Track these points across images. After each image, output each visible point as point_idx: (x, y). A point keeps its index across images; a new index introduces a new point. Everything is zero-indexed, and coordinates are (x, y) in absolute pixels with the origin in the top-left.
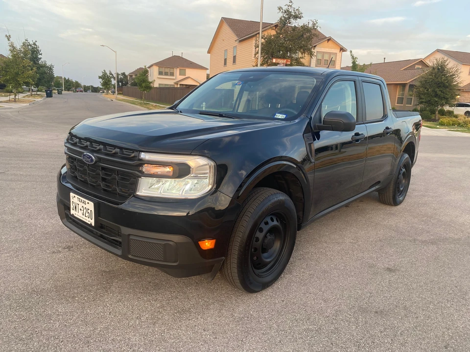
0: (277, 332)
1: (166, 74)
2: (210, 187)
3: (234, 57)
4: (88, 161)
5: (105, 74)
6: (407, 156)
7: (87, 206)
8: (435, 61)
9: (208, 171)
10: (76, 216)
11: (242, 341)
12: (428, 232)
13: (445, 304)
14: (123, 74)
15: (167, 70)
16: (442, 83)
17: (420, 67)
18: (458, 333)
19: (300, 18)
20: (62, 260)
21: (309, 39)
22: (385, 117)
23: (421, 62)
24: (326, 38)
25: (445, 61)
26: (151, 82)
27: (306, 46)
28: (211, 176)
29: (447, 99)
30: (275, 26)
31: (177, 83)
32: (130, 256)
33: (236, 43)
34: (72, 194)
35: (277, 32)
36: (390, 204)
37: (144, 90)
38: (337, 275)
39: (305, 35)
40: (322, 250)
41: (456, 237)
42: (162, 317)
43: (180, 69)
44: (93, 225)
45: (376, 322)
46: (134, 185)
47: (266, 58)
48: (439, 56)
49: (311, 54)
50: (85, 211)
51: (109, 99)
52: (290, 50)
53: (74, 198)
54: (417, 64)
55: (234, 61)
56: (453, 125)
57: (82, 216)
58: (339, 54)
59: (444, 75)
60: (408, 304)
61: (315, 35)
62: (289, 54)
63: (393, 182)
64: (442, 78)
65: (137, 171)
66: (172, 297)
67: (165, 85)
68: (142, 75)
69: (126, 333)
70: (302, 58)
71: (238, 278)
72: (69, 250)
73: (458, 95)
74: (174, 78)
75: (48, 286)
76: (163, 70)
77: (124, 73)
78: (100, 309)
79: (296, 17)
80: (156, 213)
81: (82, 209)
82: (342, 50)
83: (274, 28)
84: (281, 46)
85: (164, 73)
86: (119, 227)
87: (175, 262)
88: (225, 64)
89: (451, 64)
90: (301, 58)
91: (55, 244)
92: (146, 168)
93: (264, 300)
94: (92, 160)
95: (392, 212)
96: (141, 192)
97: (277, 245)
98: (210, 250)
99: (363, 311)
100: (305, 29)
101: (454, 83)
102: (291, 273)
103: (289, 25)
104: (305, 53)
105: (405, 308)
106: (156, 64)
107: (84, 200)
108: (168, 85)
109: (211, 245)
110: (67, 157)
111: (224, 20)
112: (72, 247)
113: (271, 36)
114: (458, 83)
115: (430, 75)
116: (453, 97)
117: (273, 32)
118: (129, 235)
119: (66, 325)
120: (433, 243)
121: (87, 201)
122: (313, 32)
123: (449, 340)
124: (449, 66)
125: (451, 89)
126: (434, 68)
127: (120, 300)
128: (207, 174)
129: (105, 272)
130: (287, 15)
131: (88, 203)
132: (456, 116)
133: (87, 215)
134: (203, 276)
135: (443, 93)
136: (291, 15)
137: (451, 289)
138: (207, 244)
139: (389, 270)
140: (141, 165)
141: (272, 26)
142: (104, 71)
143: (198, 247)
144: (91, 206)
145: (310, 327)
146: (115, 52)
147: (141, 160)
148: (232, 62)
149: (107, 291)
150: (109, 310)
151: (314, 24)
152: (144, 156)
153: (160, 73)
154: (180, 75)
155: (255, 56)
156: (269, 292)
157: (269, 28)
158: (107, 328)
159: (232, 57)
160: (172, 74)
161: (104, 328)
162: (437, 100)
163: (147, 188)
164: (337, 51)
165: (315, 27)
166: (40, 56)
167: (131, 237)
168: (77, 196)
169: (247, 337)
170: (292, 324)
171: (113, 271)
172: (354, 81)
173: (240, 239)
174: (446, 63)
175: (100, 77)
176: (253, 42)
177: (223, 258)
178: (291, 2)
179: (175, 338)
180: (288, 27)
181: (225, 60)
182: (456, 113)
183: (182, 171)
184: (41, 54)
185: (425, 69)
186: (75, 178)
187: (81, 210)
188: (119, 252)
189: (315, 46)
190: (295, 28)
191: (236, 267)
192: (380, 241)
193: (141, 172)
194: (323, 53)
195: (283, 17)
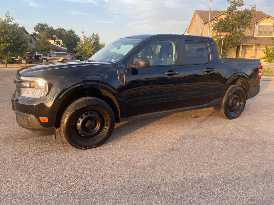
2: (45, 93)
3: (202, 34)
9: (45, 85)
19: (243, 5)
22: (209, 61)
24: (267, 16)
28: (46, 88)
30: (227, 12)
35: (227, 16)
61: (253, 15)
65: (20, 85)
87: (31, 127)
96: (23, 95)
98: (45, 123)
100: (246, 12)
103: (235, 10)
104: (246, 28)
111: (197, 12)
113: (223, 19)
122: (252, 13)
128: (44, 87)
130: (234, 4)
136: (236, 4)
140: (22, 82)
143: (40, 121)
147: (21, 80)
151: (253, 8)
152: (22, 78)
159: (200, 34)
166: (99, 41)
167: (17, 115)
177: (55, 128)
184: (100, 40)
189: (257, 23)
190: (239, 12)
193: (22, 85)
194: (264, 26)
195: (232, 5)
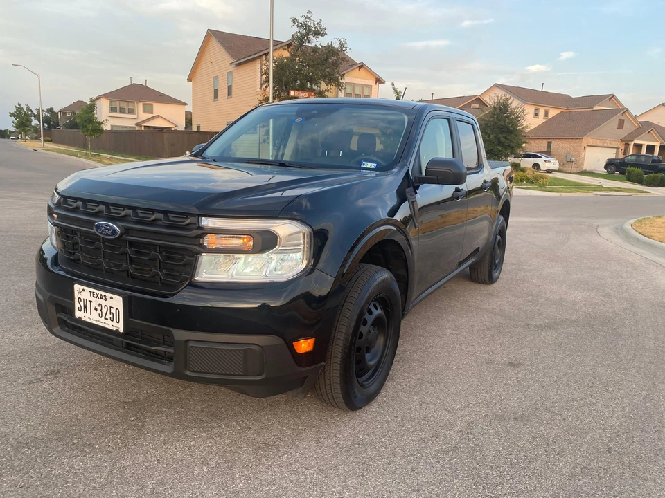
0: (404, 458)
1: (122, 111)
2: (305, 263)
3: (230, 88)
4: (107, 235)
5: (19, 109)
6: (502, 218)
7: (109, 303)
8: (496, 98)
9: (302, 241)
10: (86, 319)
11: (363, 475)
12: (540, 314)
13: (589, 401)
14: (50, 110)
15: (123, 105)
16: (506, 127)
17: (477, 106)
18: (616, 433)
19: (323, 36)
20: (50, 392)
21: (336, 65)
22: (480, 166)
23: (478, 100)
24: (357, 64)
25: (508, 99)
26: (102, 123)
27: (333, 75)
28: (306, 248)
29: (512, 148)
30: (288, 45)
31: (139, 125)
32: (188, 373)
33: (232, 68)
34: (77, 287)
35: (290, 53)
36: (484, 283)
37: (91, 135)
38: (451, 377)
39: (331, 59)
40: (420, 346)
41: (573, 318)
42: (239, 458)
43: (144, 104)
44: (121, 330)
45: (520, 431)
46: (192, 266)
47: (278, 90)
48: (500, 93)
49: (339, 86)
50: (104, 311)
51: (30, 149)
52: (312, 80)
53: (82, 293)
54: (473, 102)
55: (230, 93)
56: (521, 181)
57: (99, 319)
58: (375, 87)
59: (508, 117)
60: (548, 404)
61: (343, 60)
62: (309, 85)
63: (488, 253)
64: (505, 121)
65: (197, 245)
66: (243, 428)
67: (122, 127)
68: (86, 112)
69: (194, 486)
70: (328, 91)
71: (340, 391)
72: (56, 377)
73: (525, 143)
74: (135, 116)
75: (40, 433)
76: (117, 105)
77: (51, 108)
78: (140, 457)
79: (318, 33)
80: (209, 305)
81: (99, 308)
82: (379, 81)
83: (286, 47)
84: (298, 74)
85: (118, 110)
86: (170, 331)
87: (259, 375)
88: (216, 96)
89: (515, 103)
90: (326, 90)
91: (27, 369)
92: (209, 240)
93: (371, 418)
94: (114, 232)
95: (489, 292)
96: (201, 277)
97: (380, 341)
98: (307, 354)
99: (501, 419)
100: (330, 50)
101: (520, 128)
102: (392, 380)
103: (307, 44)
104: (331, 85)
105: (547, 410)
106: (106, 96)
107: (103, 293)
108: (126, 127)
109: (308, 347)
110: (58, 230)
111: (211, 34)
112: (59, 372)
113: (283, 59)
114: (524, 127)
115: (491, 117)
116: (519, 146)
117: (286, 54)
118: (187, 341)
119: (94, 487)
120: (550, 327)
121: (108, 295)
122: (341, 56)
123: (608, 442)
124: (513, 106)
125: (516, 136)
126: (495, 108)
127: (166, 442)
128: (299, 245)
129: (126, 403)
130: (304, 29)
131: (111, 298)
132: (523, 170)
133: (109, 316)
134: (290, 393)
135: (508, 140)
136: (310, 30)
137: (590, 381)
138: (304, 346)
139: (511, 364)
140: (202, 236)
141: (283, 44)
142: (19, 105)
143: (292, 350)
144: (117, 302)
145: (444, 447)
146: (38, 75)
147: (201, 228)
148: (226, 95)
149: (140, 431)
150: (155, 457)
151: (342, 45)
152: (207, 222)
153: (113, 110)
154: (144, 112)
155: (261, 87)
156: (374, 407)
157: (280, 48)
158: (162, 483)
159: (227, 87)
160: (132, 111)
161: (157, 484)
162: (500, 148)
163: (210, 270)
164: (372, 82)
165: (344, 49)
167: (191, 344)
168: (87, 289)
169: (367, 470)
170: (420, 445)
171: (140, 400)
172: (449, 120)
173: (343, 335)
174: (510, 102)
175: (12, 115)
176: (257, 66)
177: (323, 363)
178: (310, 12)
179: (268, 484)
180: (306, 47)
181: (216, 91)
182: (522, 165)
183: (266, 242)
185: (484, 109)
186: (75, 262)
187: (96, 309)
188: (169, 368)
189: (343, 75)
190: (315, 49)
191: (339, 375)
192: (488, 329)
193: (201, 246)
194: (354, 85)
195: (299, 32)
